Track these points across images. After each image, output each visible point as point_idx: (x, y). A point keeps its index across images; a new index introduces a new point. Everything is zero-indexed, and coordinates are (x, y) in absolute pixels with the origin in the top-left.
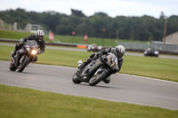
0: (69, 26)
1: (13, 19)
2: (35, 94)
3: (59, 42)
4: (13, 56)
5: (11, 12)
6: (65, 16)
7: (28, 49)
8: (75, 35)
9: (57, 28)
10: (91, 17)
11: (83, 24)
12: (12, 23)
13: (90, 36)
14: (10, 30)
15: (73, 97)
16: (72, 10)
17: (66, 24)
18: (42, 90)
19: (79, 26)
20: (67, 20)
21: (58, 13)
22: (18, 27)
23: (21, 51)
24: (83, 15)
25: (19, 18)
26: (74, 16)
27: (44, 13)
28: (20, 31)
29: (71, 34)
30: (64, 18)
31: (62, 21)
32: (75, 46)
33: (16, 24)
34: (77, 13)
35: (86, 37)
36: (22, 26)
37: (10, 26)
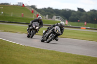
0: (77, 17)
1: (46, 13)
2: (57, 54)
3: (71, 26)
4: (28, 30)
5: (45, 9)
6: (74, 11)
7: (34, 27)
8: (80, 22)
9: (70, 18)
10: (88, 12)
11: (84, 16)
12: (45, 15)
13: (87, 22)
14: (44, 19)
15: (78, 56)
16: (78, 8)
17: (75, 16)
18: (61, 51)
19: (82, 17)
20: (75, 13)
21: (70, 10)
22: (49, 18)
23: (31, 28)
24: (84, 11)
25: (49, 13)
26: (79, 12)
27: (63, 10)
28: (50, 19)
29: (77, 21)
30: (73, 13)
31: (72, 14)
32: (80, 28)
33: (47, 15)
34: (81, 10)
35: (85, 23)
36: (51, 17)
37: (44, 17)
